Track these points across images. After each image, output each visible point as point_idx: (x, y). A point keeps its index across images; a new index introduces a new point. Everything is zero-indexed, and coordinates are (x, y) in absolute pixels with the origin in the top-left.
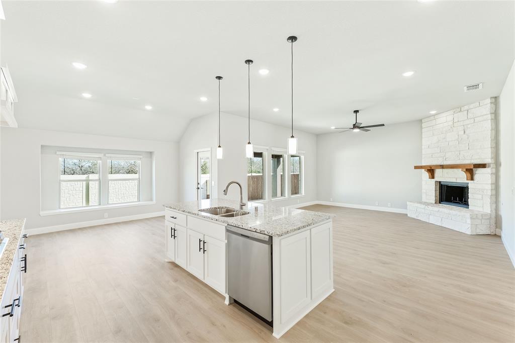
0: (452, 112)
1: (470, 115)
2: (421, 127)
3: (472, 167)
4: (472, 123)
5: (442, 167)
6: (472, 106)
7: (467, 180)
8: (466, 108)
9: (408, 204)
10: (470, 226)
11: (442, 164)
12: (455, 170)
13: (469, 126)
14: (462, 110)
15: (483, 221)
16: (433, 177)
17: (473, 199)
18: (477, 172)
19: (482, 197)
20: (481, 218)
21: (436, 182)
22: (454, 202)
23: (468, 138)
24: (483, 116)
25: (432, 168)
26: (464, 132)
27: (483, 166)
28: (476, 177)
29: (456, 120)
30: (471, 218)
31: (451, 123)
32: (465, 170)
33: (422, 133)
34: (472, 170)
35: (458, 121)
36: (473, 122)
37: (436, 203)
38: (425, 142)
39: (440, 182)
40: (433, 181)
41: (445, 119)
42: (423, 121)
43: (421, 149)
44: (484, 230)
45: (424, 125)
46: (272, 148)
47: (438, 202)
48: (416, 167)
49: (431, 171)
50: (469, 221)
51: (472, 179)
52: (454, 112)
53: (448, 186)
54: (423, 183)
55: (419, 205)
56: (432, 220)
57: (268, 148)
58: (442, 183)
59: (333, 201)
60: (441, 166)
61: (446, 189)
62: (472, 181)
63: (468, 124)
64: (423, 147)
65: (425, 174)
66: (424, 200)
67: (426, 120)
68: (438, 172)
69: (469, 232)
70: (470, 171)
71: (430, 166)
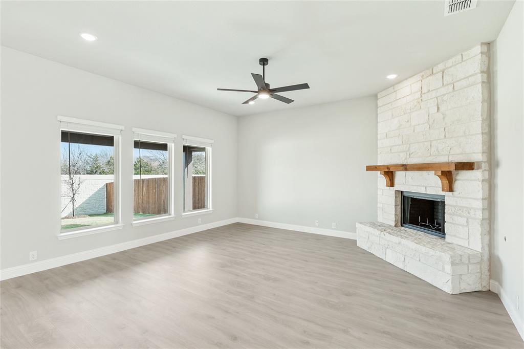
0: (418, 77)
1: (447, 79)
2: (377, 105)
3: (452, 168)
4: (450, 92)
5: (405, 167)
6: (450, 62)
7: (443, 190)
8: (441, 66)
9: (357, 226)
10: (450, 277)
11: (405, 163)
12: (424, 173)
13: (445, 98)
14: (434, 72)
15: (471, 267)
16: (392, 185)
17: (453, 224)
18: (458, 177)
19: (467, 222)
20: (467, 262)
21: (396, 191)
22: (422, 225)
23: (444, 118)
24: (467, 77)
25: (391, 170)
26: (438, 108)
27: (469, 166)
28: (457, 185)
29: (425, 90)
30: (453, 264)
31: (418, 95)
32: (440, 174)
33: (377, 114)
34: (450, 172)
35: (429, 91)
36: (451, 90)
37: (396, 226)
38: (382, 129)
39: (402, 192)
40: (393, 189)
41: (409, 90)
42: (379, 96)
43: (377, 140)
44: (471, 283)
45: (380, 103)
46: (134, 129)
47: (400, 224)
48: (369, 168)
49: (389, 174)
50: (448, 268)
51: (451, 189)
52: (422, 77)
53: (413, 200)
54: (379, 192)
55: (371, 230)
56: (390, 258)
57: (122, 128)
58: (405, 194)
59: (259, 219)
60: (403, 165)
61: (410, 203)
62: (451, 193)
63: (444, 95)
64: (379, 137)
65: (382, 180)
66: (380, 219)
67: (383, 93)
68: (399, 176)
69: (448, 289)
70: (448, 176)
71: (388, 167)
